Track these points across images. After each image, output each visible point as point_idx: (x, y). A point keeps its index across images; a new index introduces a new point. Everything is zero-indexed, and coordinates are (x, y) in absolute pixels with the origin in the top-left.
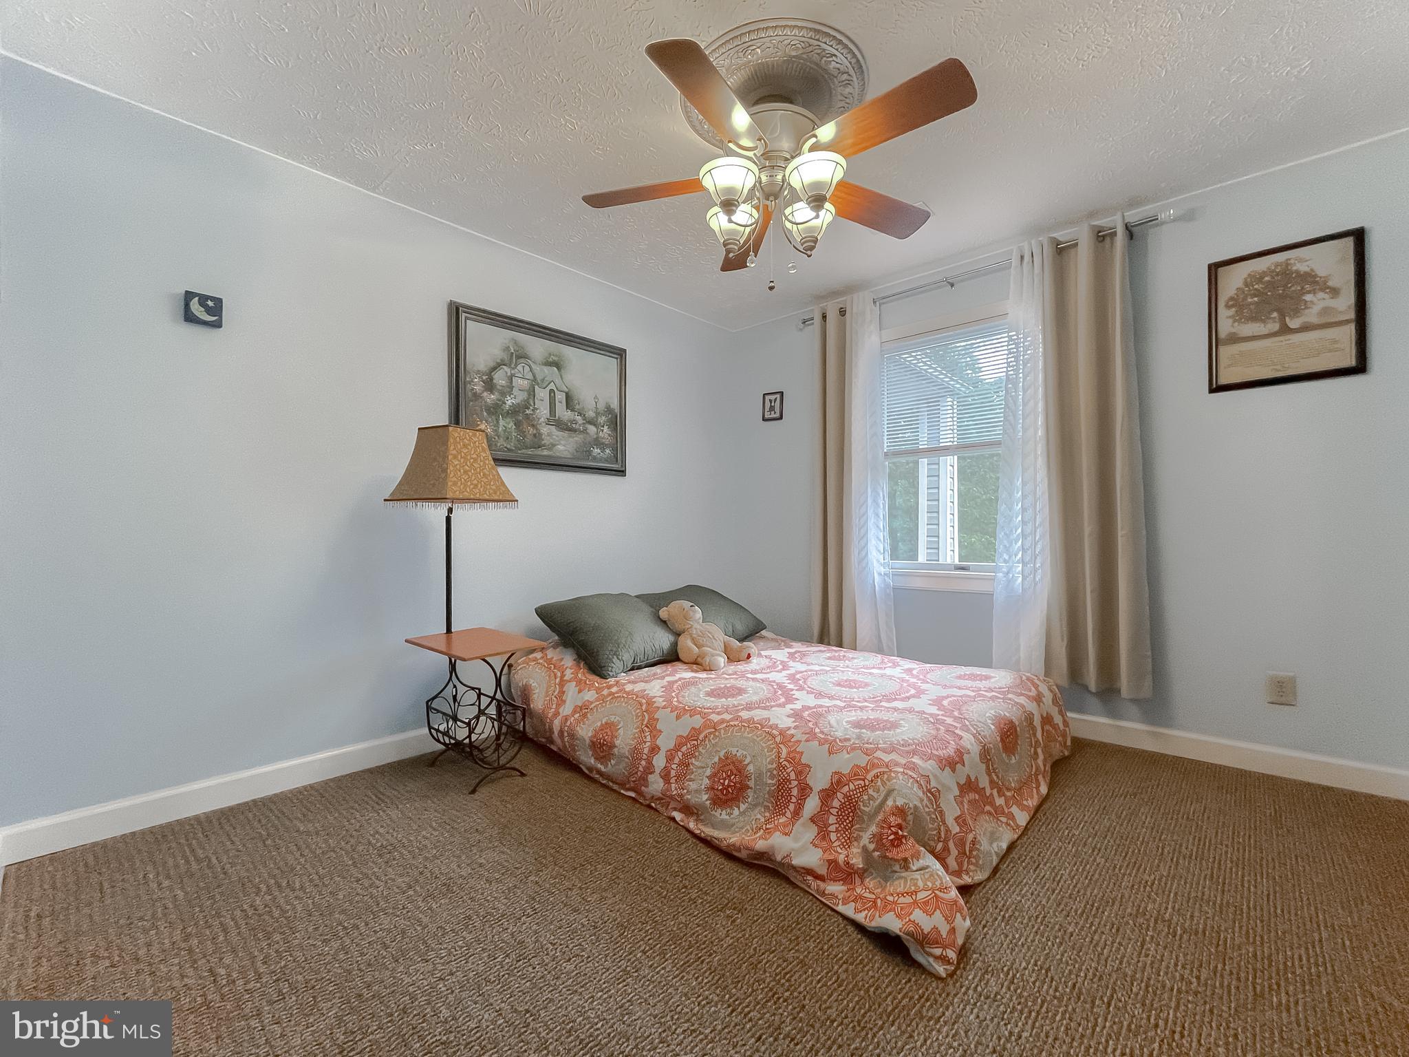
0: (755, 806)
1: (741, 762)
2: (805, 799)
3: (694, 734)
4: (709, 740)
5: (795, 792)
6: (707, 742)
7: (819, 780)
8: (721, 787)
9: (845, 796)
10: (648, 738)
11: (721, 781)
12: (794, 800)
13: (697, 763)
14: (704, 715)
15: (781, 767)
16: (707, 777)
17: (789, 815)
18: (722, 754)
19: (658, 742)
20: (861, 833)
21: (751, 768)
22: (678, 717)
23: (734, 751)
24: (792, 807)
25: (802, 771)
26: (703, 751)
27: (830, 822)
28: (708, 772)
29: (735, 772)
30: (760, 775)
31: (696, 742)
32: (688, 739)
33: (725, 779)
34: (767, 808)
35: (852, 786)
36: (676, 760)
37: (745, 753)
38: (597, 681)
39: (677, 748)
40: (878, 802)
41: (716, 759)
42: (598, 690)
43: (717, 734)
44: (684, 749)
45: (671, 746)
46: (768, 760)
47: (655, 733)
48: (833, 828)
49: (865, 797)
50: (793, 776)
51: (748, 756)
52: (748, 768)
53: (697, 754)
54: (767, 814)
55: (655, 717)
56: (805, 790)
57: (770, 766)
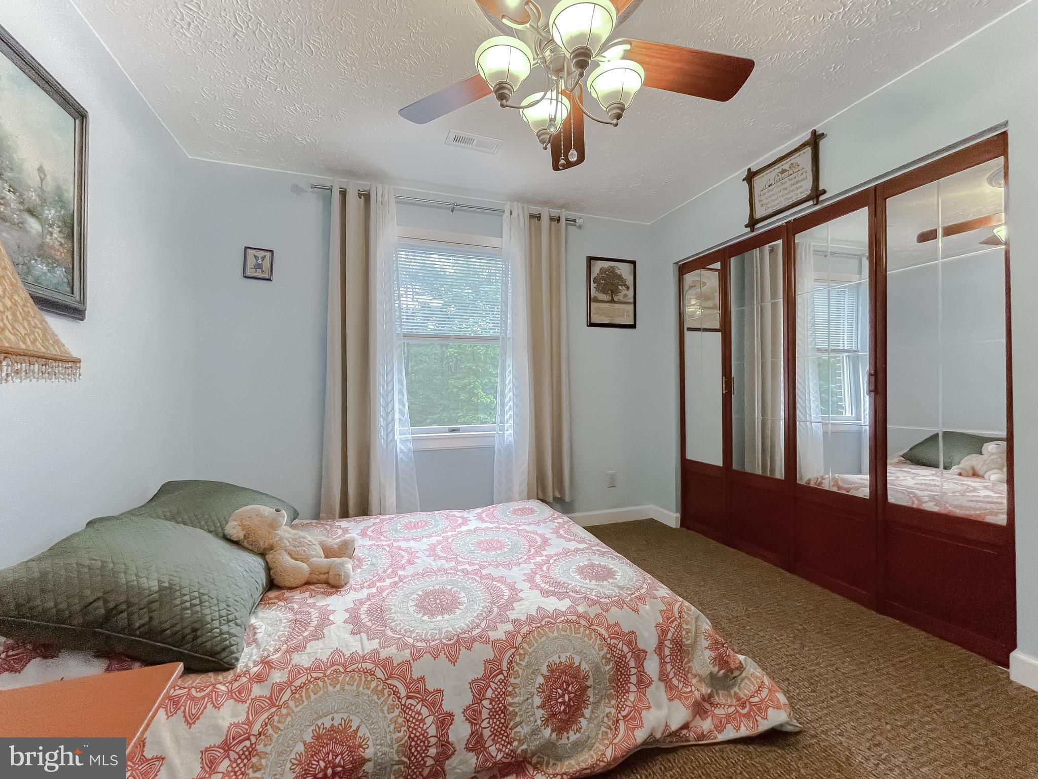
0: (599, 702)
1: (571, 666)
2: (642, 664)
3: (493, 669)
4: (518, 664)
5: (632, 663)
6: (516, 668)
7: (648, 639)
8: (563, 708)
9: (672, 641)
10: (425, 712)
11: (560, 700)
12: (634, 671)
13: (516, 700)
14: (483, 639)
15: (611, 648)
16: (538, 707)
17: (633, 688)
18: (544, 670)
19: (446, 707)
20: (689, 665)
21: (585, 666)
22: (453, 660)
23: (555, 659)
24: (634, 679)
25: (630, 639)
26: (517, 681)
27: (669, 670)
28: (537, 701)
29: (570, 680)
30: (597, 669)
31: (501, 676)
32: (488, 677)
33: (563, 696)
34: (610, 697)
35: (672, 630)
36: (485, 714)
37: (568, 655)
38: (221, 683)
39: (479, 696)
40: (693, 631)
41: (540, 680)
42: (238, 695)
43: (521, 651)
44: (489, 694)
45: (468, 699)
46: (596, 647)
47: (433, 700)
48: (671, 675)
49: (684, 633)
50: (626, 649)
51: (573, 656)
52: (582, 668)
53: (510, 689)
54: (613, 702)
55: (415, 677)
56: (640, 656)
57: (602, 653)
